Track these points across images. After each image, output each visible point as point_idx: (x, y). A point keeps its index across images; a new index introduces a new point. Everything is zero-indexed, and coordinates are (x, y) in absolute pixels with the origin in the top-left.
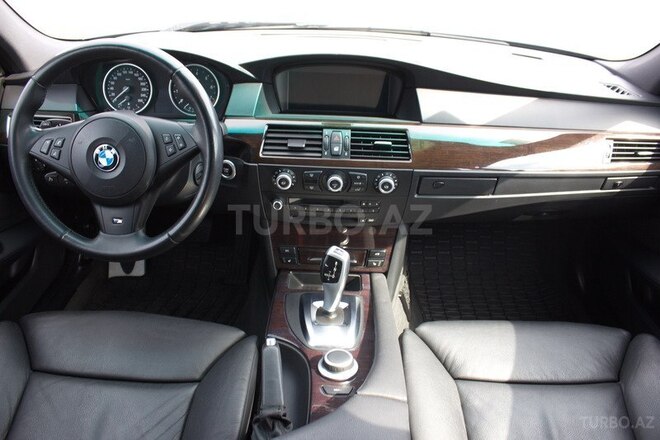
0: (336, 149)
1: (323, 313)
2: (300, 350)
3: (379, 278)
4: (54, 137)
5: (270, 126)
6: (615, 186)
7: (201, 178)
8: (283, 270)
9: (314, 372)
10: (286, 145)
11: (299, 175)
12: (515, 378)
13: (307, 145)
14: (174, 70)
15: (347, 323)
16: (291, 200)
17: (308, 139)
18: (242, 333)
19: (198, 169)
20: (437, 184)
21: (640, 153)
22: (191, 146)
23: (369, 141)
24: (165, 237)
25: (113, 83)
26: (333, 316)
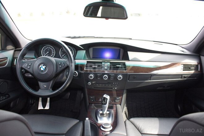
0: (106, 68)
1: (102, 114)
2: (95, 124)
3: (118, 106)
4: (29, 63)
5: (87, 62)
6: (185, 77)
7: (68, 76)
8: (90, 104)
9: (99, 129)
10: (92, 67)
11: (96, 75)
12: (159, 134)
13: (98, 67)
14: (62, 45)
15: (109, 117)
16: (93, 82)
17: (98, 65)
18: (78, 121)
19: (67, 73)
20: (134, 77)
21: (191, 68)
22: (66, 65)
23: (115, 66)
24: (58, 90)
25: (44, 51)
26: (105, 115)
